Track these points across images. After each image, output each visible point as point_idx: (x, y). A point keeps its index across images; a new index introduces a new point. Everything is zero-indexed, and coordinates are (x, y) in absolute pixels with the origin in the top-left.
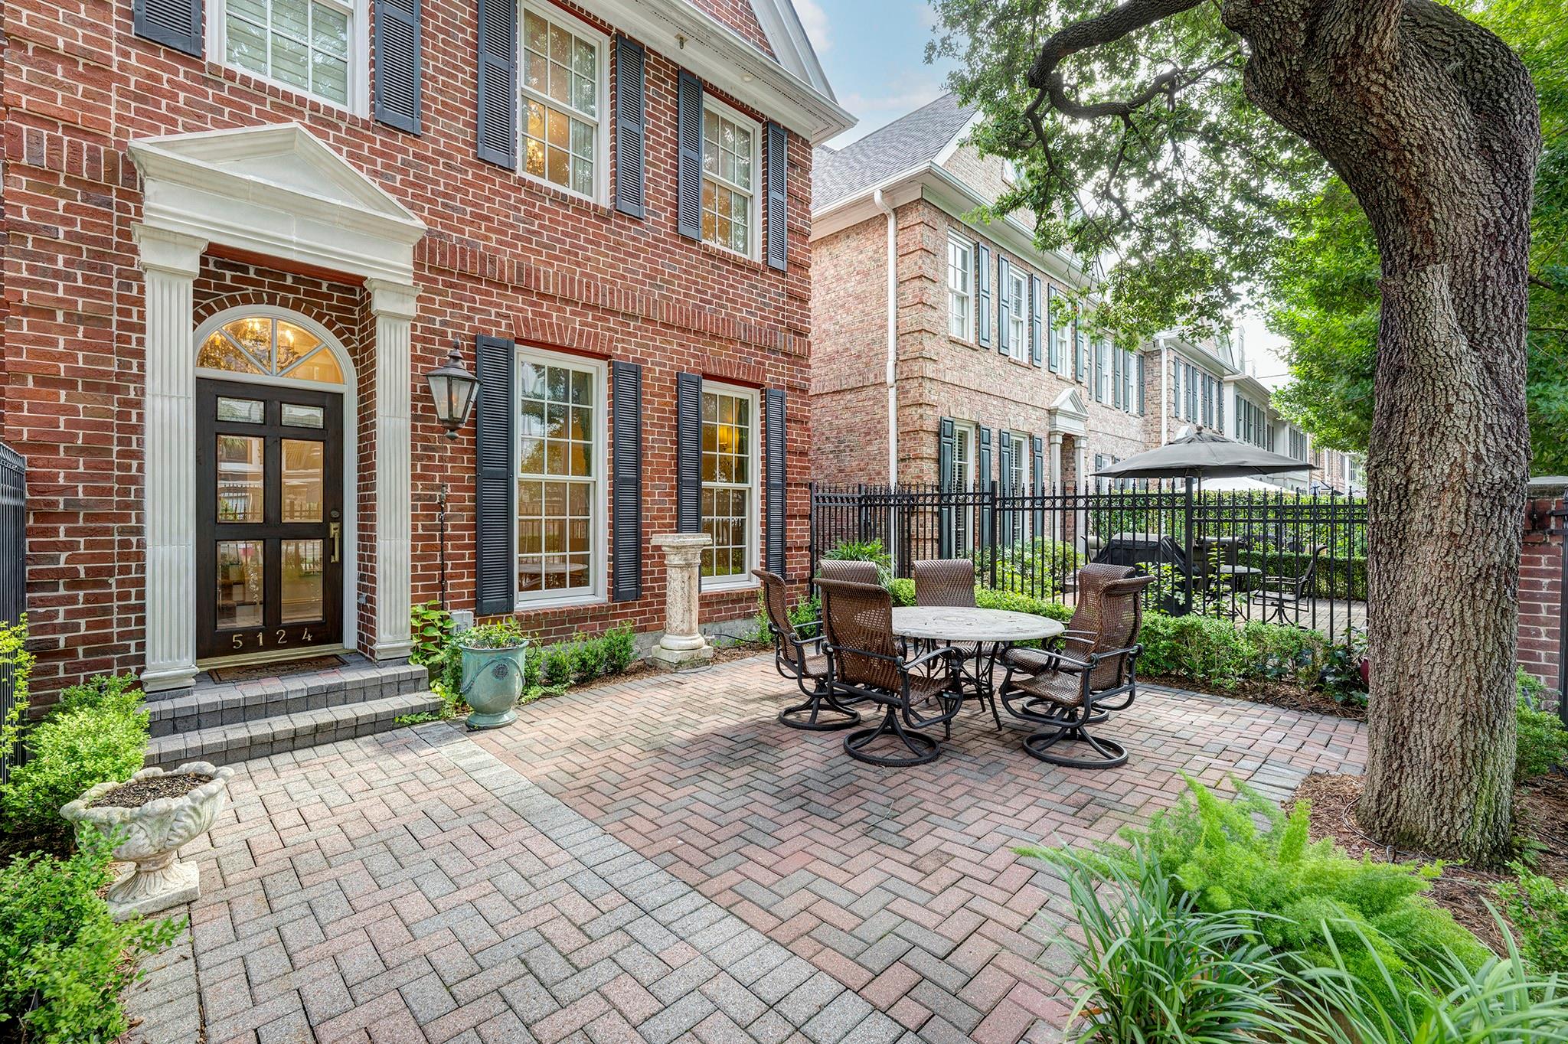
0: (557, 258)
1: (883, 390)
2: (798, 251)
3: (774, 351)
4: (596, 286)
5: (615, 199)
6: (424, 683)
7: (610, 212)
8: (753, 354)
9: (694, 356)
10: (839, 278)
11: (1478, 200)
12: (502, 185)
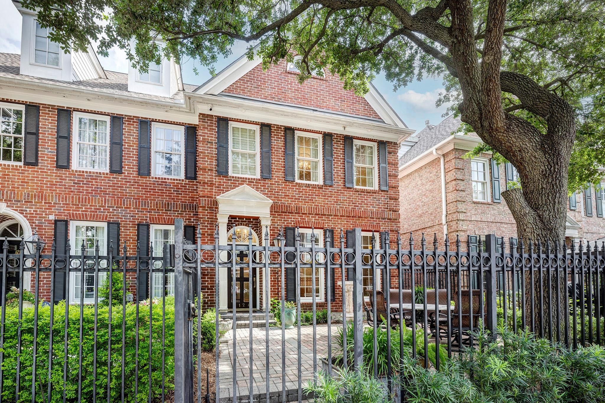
0: (307, 202)
1: (442, 226)
2: (392, 182)
3: (384, 219)
4: (319, 208)
5: (324, 181)
6: (273, 318)
7: (322, 186)
8: (375, 221)
9: (352, 224)
10: (423, 184)
11: (540, 164)
12: (292, 186)
